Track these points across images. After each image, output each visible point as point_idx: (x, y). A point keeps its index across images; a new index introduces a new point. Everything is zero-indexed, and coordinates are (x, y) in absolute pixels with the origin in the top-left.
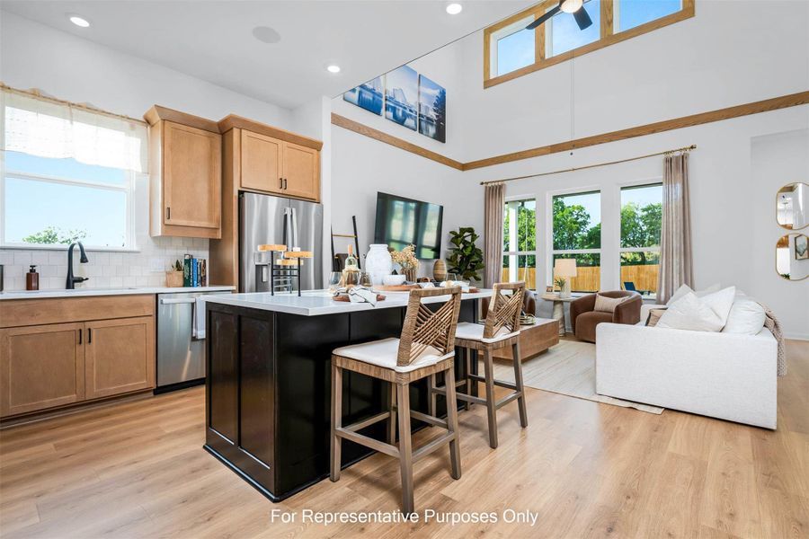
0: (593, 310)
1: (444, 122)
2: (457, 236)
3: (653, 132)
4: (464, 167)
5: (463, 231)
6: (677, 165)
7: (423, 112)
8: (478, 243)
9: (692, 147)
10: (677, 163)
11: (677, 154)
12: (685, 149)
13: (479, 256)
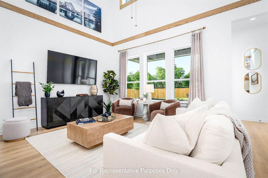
0: (159, 109)
1: (100, 23)
2: (106, 74)
3: (187, 22)
4: (113, 45)
5: (109, 72)
6: (197, 37)
7: (86, 17)
8: (116, 78)
9: (204, 28)
10: (197, 36)
11: (197, 32)
12: (201, 29)
13: (117, 83)
